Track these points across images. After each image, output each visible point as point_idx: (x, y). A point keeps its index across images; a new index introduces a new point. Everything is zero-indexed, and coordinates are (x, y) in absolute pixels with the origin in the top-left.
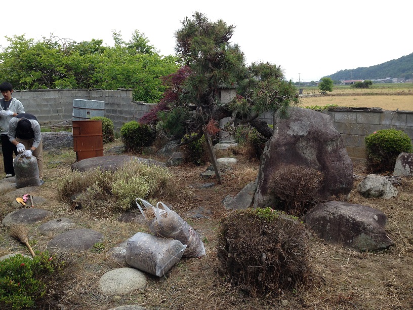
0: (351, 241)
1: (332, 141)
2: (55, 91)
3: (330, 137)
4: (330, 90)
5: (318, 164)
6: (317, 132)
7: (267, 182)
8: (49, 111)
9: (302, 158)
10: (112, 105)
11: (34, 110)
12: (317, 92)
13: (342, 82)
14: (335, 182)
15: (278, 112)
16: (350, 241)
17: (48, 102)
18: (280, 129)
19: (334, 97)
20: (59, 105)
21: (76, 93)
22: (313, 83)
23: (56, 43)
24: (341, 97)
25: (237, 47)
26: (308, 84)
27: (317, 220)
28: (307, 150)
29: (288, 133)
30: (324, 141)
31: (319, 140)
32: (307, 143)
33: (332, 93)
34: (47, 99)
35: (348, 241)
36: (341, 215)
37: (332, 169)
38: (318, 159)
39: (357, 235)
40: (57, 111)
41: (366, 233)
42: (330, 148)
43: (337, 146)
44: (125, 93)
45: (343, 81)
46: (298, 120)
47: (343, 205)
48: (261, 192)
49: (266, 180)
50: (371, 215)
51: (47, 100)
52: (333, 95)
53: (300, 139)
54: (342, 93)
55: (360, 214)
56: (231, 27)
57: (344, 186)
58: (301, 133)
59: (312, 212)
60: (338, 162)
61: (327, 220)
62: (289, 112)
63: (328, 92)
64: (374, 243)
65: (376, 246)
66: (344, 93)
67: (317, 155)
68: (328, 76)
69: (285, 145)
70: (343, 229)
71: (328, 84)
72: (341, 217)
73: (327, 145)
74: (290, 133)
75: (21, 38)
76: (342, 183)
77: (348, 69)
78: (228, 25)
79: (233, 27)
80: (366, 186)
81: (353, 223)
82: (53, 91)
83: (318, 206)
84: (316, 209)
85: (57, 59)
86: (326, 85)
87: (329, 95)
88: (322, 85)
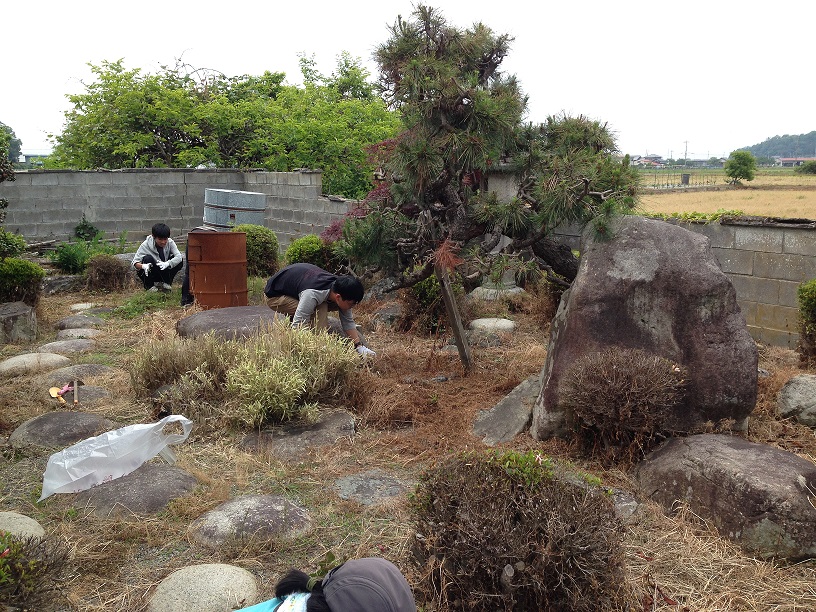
0: (738, 534)
1: (711, 294)
2: (178, 171)
3: (705, 286)
4: (749, 177)
5: (677, 348)
6: (676, 275)
7: (557, 381)
8: (165, 211)
9: (639, 332)
10: (284, 201)
11: (137, 207)
12: (721, 181)
13: (778, 161)
14: (714, 390)
15: (590, 226)
16: (734, 534)
17: (163, 193)
18: (591, 264)
19: (756, 192)
20: (184, 199)
21: (217, 177)
22: (714, 162)
23: (187, 79)
24: (771, 192)
25: (513, 82)
26: (704, 165)
27: (665, 477)
28: (652, 315)
29: (609, 273)
30: (691, 295)
31: (680, 293)
32: (651, 299)
33: (753, 183)
34: (161, 187)
35: (731, 534)
36: (719, 471)
37: (707, 359)
38: (675, 337)
39: (752, 522)
40: (181, 212)
41: (774, 519)
42: (704, 312)
43: (722, 307)
44: (307, 177)
45: (779, 159)
46: (634, 246)
47: (729, 445)
48: (545, 404)
49: (555, 377)
50: (791, 474)
51: (161, 189)
52: (754, 188)
53: (636, 289)
54: (774, 183)
55: (764, 470)
56: (503, 40)
57: (734, 400)
58: (638, 276)
59: (654, 457)
60: (721, 346)
61: (686, 479)
62: (615, 228)
63: (744, 182)
64: (792, 544)
65: (795, 551)
66: (780, 183)
67: (674, 328)
68: (748, 148)
69: (601, 300)
70: (721, 504)
71: (746, 165)
72: (719, 478)
73: (698, 305)
74: (615, 274)
75: (117, 67)
76: (729, 393)
77: (790, 134)
78: (496, 35)
79: (509, 38)
80: (790, 401)
81: (744, 494)
82: (173, 171)
83: (671, 444)
84: (666, 449)
85: (187, 108)
86: (741, 167)
87: (746, 188)
88: (732, 167)
